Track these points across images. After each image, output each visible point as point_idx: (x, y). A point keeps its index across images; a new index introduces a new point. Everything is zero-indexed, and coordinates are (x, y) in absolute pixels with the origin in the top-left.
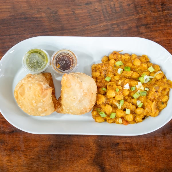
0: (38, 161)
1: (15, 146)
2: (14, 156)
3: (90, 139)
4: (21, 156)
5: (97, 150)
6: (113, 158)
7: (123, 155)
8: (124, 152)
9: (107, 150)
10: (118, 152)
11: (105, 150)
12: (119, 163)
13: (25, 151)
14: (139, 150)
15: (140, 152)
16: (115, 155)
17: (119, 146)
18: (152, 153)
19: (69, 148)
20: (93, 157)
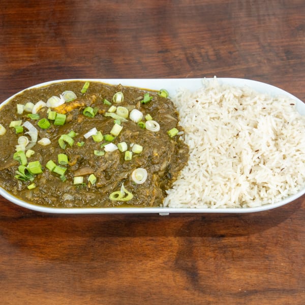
0: (66, 263)
1: (22, 239)
2: (20, 254)
3: (169, 228)
4: (33, 255)
5: (182, 245)
6: (214, 259)
7: (233, 253)
8: (234, 250)
9: (202, 246)
10: (224, 250)
11: (197, 246)
12: (227, 267)
13: (41, 247)
14: (265, 246)
15: (267, 249)
16: (218, 254)
17: (225, 239)
18: (291, 251)
19: (127, 243)
20: (174, 257)
